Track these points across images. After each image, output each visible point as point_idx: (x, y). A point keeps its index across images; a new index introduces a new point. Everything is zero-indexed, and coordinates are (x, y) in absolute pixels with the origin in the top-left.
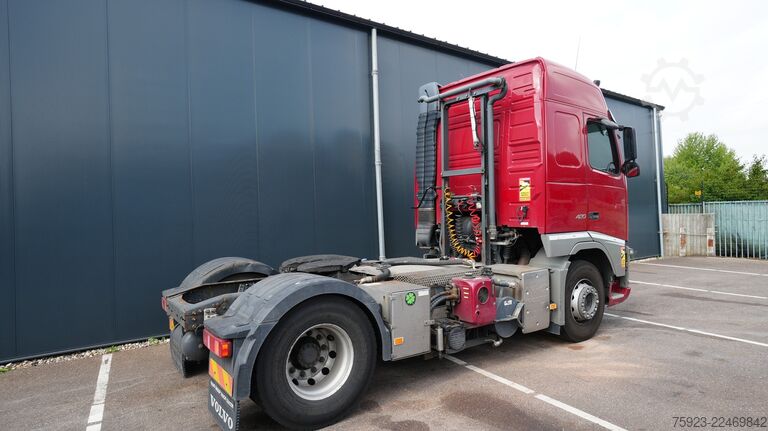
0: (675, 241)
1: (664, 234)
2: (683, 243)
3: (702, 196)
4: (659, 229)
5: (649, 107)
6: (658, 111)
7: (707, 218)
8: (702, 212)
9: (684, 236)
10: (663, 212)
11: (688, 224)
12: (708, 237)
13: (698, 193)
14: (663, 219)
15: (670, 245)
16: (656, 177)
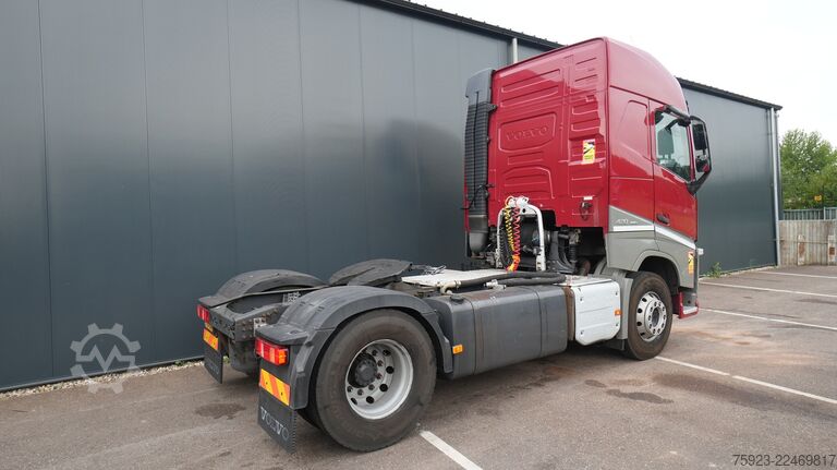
0: (792, 249)
1: (781, 241)
2: (802, 251)
3: (823, 200)
4: (775, 236)
5: (767, 107)
6: (775, 110)
7: (828, 226)
8: (822, 218)
9: (803, 244)
10: (780, 219)
11: (807, 231)
12: (829, 245)
13: (818, 198)
14: (781, 225)
15: (786, 254)
16: (773, 182)
